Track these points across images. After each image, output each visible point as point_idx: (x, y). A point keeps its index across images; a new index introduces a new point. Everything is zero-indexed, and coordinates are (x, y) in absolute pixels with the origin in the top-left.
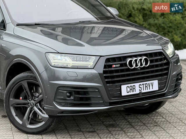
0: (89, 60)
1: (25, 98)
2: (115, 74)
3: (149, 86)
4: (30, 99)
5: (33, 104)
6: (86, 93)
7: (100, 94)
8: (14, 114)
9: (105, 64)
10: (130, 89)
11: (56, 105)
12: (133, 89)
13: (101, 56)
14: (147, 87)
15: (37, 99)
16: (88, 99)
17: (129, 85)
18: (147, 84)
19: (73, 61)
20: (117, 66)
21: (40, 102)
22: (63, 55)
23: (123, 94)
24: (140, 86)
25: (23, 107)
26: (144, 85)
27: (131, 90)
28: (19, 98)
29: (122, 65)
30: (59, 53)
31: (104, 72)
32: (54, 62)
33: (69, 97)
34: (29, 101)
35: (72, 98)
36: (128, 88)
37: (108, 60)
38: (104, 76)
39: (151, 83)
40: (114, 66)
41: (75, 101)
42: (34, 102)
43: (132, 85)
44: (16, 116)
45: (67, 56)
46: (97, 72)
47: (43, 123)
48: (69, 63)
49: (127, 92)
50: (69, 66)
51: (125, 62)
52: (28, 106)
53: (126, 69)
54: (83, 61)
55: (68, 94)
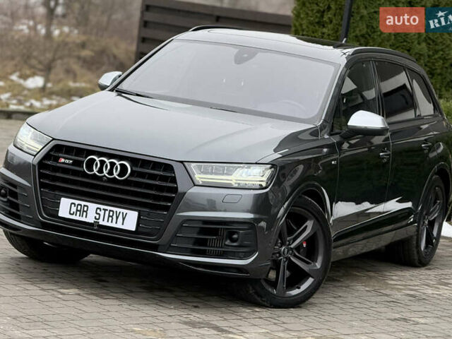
3: (117, 218)
10: (77, 210)
12: (84, 211)
13: (54, 139)
14: (112, 217)
17: (77, 202)
18: (113, 211)
20: (67, 161)
23: (61, 214)
24: (98, 211)
26: (107, 212)
27: (78, 213)
29: (75, 163)
36: (73, 205)
39: (123, 213)
40: (63, 160)
43: (83, 203)
49: (70, 214)
53: (81, 171)
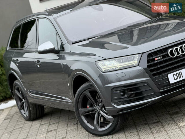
0: (134, 59)
1: (91, 106)
2: (159, 66)
4: (95, 106)
5: (99, 109)
6: (137, 89)
7: (150, 87)
8: (85, 122)
9: (148, 59)
10: (177, 76)
11: (114, 105)
12: (180, 75)
13: (143, 53)
15: (101, 104)
16: (141, 93)
17: (175, 73)
19: (119, 63)
20: (159, 58)
21: (103, 106)
22: (111, 60)
23: (171, 83)
25: (91, 114)
28: (86, 107)
29: (164, 57)
30: (106, 59)
31: (149, 66)
32: (104, 68)
33: (123, 95)
34: (95, 108)
35: (126, 96)
36: (174, 75)
37: (150, 55)
38: (150, 70)
40: (157, 59)
41: (129, 98)
42: (99, 107)
43: (178, 72)
44: (88, 123)
45: (114, 60)
46: (142, 68)
47: (111, 124)
48: (117, 66)
49: (175, 80)
50: (117, 69)
51: (166, 53)
52: (95, 112)
53: (168, 59)
54: (128, 61)
55: (122, 93)
